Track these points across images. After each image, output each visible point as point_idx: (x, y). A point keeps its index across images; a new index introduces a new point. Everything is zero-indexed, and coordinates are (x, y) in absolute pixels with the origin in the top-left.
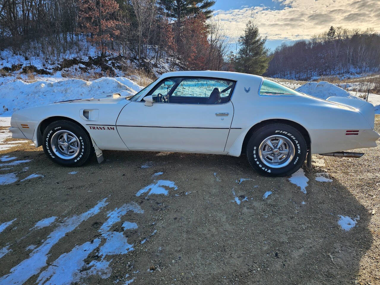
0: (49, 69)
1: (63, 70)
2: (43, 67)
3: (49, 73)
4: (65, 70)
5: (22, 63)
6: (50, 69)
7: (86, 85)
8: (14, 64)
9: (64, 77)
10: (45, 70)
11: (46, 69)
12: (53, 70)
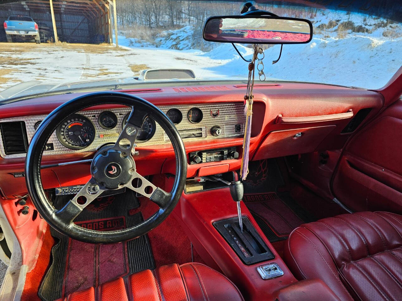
0: (368, 25)
1: (388, 26)
2: (363, 22)
3: (367, 31)
4: (391, 27)
5: (340, 19)
6: (370, 25)
7: (370, 46)
8: (331, 20)
9: (384, 36)
10: (364, 26)
11: (366, 25)
12: (374, 26)
